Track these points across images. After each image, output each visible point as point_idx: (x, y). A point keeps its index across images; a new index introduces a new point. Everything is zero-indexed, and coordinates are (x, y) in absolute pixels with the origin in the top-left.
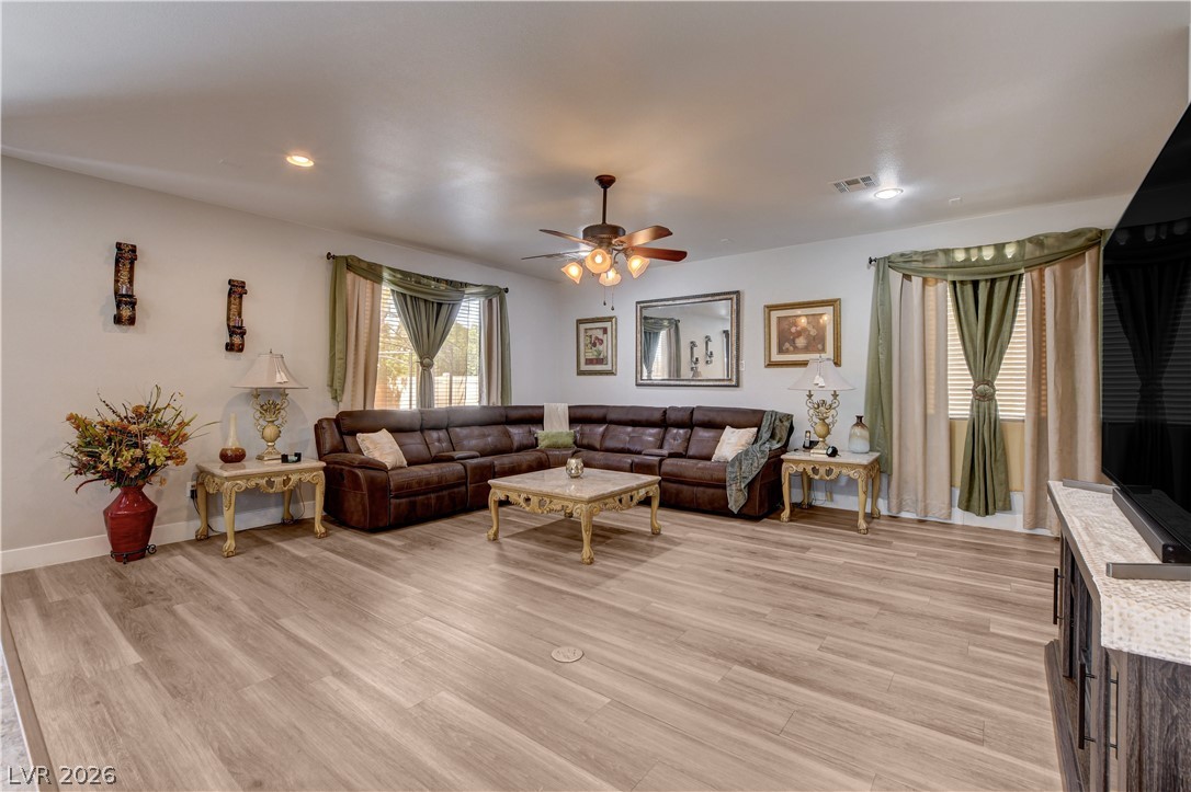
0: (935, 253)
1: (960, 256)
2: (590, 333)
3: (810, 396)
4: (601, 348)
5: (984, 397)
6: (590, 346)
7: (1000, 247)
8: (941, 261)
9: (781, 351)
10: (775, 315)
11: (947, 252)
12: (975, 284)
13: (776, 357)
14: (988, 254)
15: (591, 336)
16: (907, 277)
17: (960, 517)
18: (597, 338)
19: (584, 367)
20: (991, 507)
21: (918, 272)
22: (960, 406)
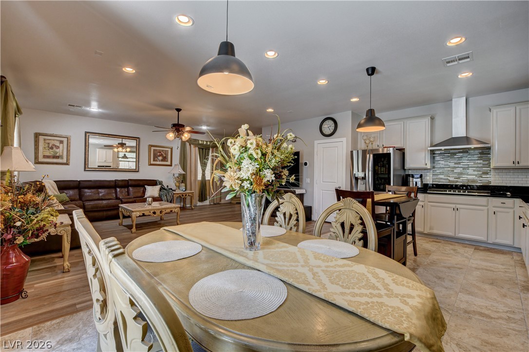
0: (196, 140)
1: (200, 142)
2: (47, 141)
3: (174, 175)
4: (58, 150)
5: (204, 175)
6: (47, 148)
7: (207, 142)
8: (197, 143)
9: (154, 160)
10: (153, 148)
11: (198, 140)
12: (203, 149)
13: (152, 162)
14: (205, 143)
15: (49, 144)
16: (190, 145)
17: (199, 204)
18: (53, 145)
19: (41, 159)
20: (203, 199)
21: (193, 144)
22: (199, 178)
